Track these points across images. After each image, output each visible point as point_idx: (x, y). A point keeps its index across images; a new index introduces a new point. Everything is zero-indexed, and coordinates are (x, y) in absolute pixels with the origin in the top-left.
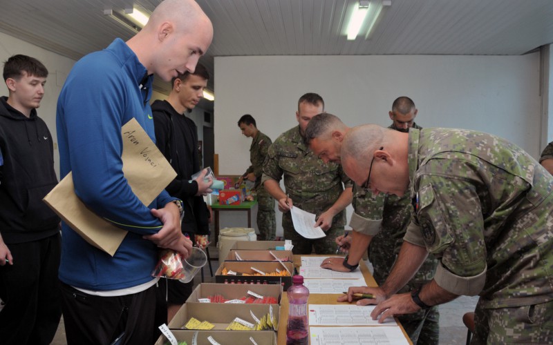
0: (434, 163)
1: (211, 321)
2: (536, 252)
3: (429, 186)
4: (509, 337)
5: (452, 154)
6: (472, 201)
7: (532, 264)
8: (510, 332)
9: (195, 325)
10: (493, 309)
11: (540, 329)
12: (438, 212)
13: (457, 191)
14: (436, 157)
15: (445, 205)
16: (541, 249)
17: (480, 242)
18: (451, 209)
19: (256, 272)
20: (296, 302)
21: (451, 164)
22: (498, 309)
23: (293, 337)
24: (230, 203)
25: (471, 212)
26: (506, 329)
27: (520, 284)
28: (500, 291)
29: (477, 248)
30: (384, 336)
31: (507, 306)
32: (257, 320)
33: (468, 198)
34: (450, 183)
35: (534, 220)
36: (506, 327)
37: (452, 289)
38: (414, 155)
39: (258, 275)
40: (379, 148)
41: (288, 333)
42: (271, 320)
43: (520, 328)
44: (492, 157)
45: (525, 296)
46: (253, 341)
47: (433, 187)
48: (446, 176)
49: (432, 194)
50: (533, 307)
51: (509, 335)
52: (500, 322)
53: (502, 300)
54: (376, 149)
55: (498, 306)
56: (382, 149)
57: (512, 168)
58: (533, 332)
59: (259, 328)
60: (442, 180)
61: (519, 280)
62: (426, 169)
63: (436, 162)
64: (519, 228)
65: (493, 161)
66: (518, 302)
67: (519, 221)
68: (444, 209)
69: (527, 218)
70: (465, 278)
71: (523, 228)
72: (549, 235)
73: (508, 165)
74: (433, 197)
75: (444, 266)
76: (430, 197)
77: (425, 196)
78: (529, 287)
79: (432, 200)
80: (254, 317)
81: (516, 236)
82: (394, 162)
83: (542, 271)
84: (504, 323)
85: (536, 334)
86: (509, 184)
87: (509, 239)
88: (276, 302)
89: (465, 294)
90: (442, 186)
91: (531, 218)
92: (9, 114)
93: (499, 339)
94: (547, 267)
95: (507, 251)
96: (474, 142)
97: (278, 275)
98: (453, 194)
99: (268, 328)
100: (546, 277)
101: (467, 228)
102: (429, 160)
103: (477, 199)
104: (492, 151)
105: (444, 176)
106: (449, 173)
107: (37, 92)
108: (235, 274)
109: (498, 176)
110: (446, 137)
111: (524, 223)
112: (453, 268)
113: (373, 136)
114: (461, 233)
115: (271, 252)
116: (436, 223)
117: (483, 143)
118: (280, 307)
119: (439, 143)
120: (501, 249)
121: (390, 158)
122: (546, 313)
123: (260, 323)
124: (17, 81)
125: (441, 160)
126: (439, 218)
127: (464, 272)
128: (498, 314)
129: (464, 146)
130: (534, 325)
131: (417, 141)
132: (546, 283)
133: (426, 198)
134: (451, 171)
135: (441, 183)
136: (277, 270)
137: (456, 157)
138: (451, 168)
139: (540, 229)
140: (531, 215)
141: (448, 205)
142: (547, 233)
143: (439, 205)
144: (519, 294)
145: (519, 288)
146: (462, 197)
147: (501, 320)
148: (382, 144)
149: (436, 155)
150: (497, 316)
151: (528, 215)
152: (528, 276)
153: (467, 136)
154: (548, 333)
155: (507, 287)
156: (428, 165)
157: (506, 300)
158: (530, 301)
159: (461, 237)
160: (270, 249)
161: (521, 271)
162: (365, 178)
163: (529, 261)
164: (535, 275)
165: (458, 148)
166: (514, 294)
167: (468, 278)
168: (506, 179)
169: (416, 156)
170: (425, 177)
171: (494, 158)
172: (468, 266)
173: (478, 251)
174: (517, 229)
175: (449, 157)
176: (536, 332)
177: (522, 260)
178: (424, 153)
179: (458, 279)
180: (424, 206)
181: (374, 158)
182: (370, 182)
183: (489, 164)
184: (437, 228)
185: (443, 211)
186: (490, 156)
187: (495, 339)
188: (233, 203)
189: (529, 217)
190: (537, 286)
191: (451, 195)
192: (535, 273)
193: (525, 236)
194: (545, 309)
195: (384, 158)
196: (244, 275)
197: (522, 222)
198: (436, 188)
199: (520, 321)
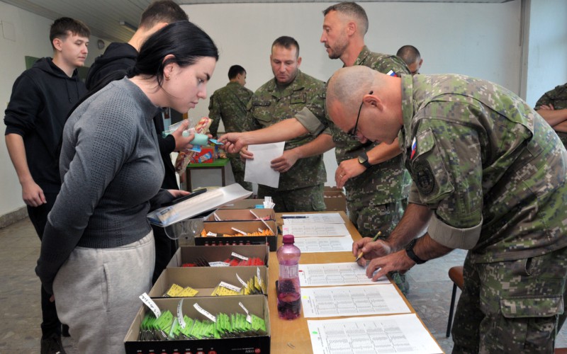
0: (434, 106)
1: (194, 287)
2: (535, 204)
3: (428, 130)
4: (506, 290)
5: (454, 97)
6: (473, 148)
7: (530, 217)
8: (505, 285)
9: (177, 292)
10: (487, 263)
11: (536, 280)
12: (439, 159)
13: (458, 137)
14: (437, 99)
15: (445, 151)
16: (540, 201)
17: (479, 193)
18: (452, 156)
19: (237, 233)
20: (287, 263)
21: (453, 108)
22: (493, 263)
23: (284, 300)
24: (202, 161)
25: (471, 160)
26: (501, 283)
27: (517, 237)
28: (495, 245)
29: (475, 198)
30: (378, 294)
31: (503, 260)
32: (244, 284)
33: (469, 144)
34: (451, 127)
35: (533, 172)
36: (502, 280)
37: (445, 242)
38: (409, 101)
39: (239, 235)
40: (369, 92)
41: (278, 296)
42: (259, 283)
43: (516, 281)
44: (493, 103)
45: (522, 249)
46: (242, 306)
47: (433, 131)
48: (448, 120)
49: (432, 139)
50: (530, 260)
51: (506, 288)
52: (495, 276)
53: (497, 254)
54: (366, 93)
55: (493, 260)
56: (371, 93)
57: (513, 116)
58: (529, 284)
59: (247, 291)
60: (444, 124)
61: (516, 232)
62: (425, 113)
63: (437, 104)
64: (517, 180)
65: (494, 107)
66: (514, 256)
67: (517, 173)
68: (444, 156)
69: (526, 169)
70: (460, 229)
71: (521, 180)
72: (549, 187)
73: (509, 113)
74: (433, 142)
75: (439, 217)
76: (429, 142)
77: (424, 142)
78: (527, 240)
79: (432, 146)
80: (241, 280)
81: (515, 188)
82: (385, 107)
83: (541, 223)
84: (500, 277)
85: (531, 286)
86: (509, 132)
87: (507, 192)
88: (262, 264)
89: (459, 248)
90: (443, 130)
91: (530, 170)
92: (51, 70)
93: (494, 292)
94: (545, 219)
95: (505, 205)
96: (475, 86)
97: (260, 235)
98: (454, 140)
99: (256, 291)
100: (544, 230)
101: (466, 177)
102: (429, 103)
103: (477, 146)
104: (493, 96)
105: (445, 119)
106: (451, 117)
107: (81, 51)
108: (215, 235)
109: (499, 123)
110: (446, 80)
111: (523, 175)
112: (449, 219)
113: (362, 79)
114: (460, 182)
115: (251, 211)
116: (436, 170)
117: (484, 88)
118: (268, 269)
119: (438, 86)
120: (498, 202)
121: (381, 104)
122: (542, 264)
123: (247, 286)
124: (63, 41)
125: (443, 103)
126: (439, 165)
127: (459, 224)
128: (493, 268)
129: (465, 89)
130: (531, 277)
131: (411, 86)
132: (544, 235)
133: (425, 144)
134: (453, 115)
135: (442, 127)
136: (259, 230)
137: (458, 99)
138: (453, 112)
139: (540, 181)
140: (530, 166)
141: (449, 151)
142: (547, 185)
143: (440, 151)
144: (515, 247)
145: (515, 241)
146: (463, 144)
147: (497, 274)
148: (372, 88)
149: (436, 97)
150: (491, 270)
151: (527, 166)
152: (526, 229)
153: (467, 80)
154: (543, 285)
155: (503, 241)
156: (427, 108)
157: (502, 253)
158: (527, 254)
159: (460, 186)
160: (250, 208)
161: (518, 224)
162: (353, 125)
163: (527, 213)
164: (533, 227)
165: (459, 91)
166: (511, 248)
167: (464, 230)
168: (506, 127)
169: (411, 102)
170: (424, 121)
171: (495, 103)
172: (464, 217)
173: (476, 201)
174: (515, 182)
175: (450, 99)
176: (532, 284)
177: (520, 213)
178: (421, 98)
179: (453, 231)
180: (423, 152)
181: (363, 103)
182: (358, 128)
183: (490, 109)
184: (437, 176)
185: (443, 158)
186: (491, 101)
187: (490, 292)
188: (205, 162)
189: (528, 168)
190: (535, 238)
191: (452, 141)
192: (533, 226)
193: (525, 189)
194: (542, 261)
195: (374, 103)
196: (224, 236)
197: (520, 174)
198: (436, 133)
199: (516, 274)
